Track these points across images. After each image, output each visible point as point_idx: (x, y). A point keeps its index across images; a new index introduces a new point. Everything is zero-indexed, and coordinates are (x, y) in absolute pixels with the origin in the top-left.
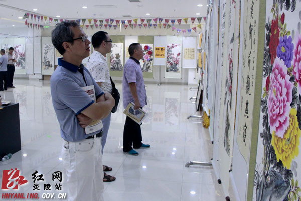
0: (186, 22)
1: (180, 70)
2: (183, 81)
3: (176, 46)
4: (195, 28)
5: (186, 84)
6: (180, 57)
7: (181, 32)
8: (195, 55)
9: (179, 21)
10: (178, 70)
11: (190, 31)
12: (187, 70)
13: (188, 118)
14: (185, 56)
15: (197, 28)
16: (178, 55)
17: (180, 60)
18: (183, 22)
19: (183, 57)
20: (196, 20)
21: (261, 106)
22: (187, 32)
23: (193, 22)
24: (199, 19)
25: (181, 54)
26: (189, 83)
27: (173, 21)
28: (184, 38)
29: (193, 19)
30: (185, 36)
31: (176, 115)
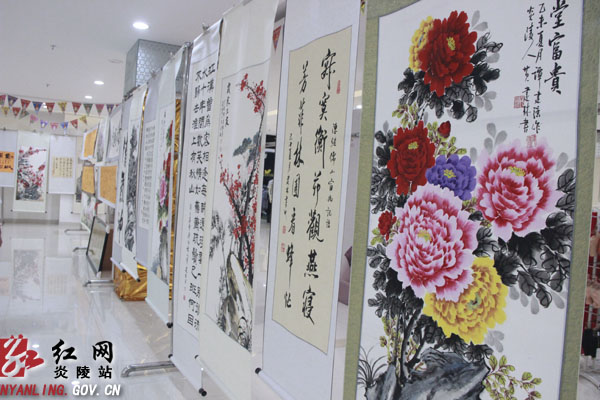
0: (63, 109)
1: (44, 196)
2: (49, 217)
3: (37, 151)
4: (75, 122)
5: (56, 223)
6: (44, 172)
7: (49, 126)
8: (74, 170)
9: (50, 106)
10: (40, 196)
11: (65, 125)
12: (57, 198)
13: (86, 285)
14: (53, 172)
15: (80, 123)
16: (42, 168)
17: (44, 179)
18: (57, 109)
19: (51, 173)
20: (82, 107)
21: (368, 258)
22: (60, 126)
23: (76, 112)
24: (88, 106)
25: (46, 169)
26: (61, 220)
27: (38, 105)
28: (53, 138)
29: (76, 106)
30: (56, 135)
31: (37, 281)
